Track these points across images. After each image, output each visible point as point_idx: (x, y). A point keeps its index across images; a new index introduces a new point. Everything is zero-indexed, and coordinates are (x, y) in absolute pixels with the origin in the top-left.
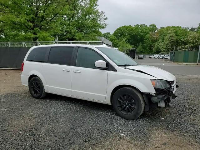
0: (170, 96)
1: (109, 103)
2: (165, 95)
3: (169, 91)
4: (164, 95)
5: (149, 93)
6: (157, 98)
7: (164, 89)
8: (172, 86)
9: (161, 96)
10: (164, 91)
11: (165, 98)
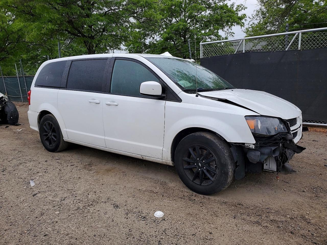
0: (286, 150)
1: (170, 162)
2: (276, 147)
3: (285, 139)
4: (273, 148)
5: (244, 144)
6: (258, 153)
7: (273, 136)
8: (292, 128)
9: (266, 150)
10: (273, 138)
11: (277, 154)
